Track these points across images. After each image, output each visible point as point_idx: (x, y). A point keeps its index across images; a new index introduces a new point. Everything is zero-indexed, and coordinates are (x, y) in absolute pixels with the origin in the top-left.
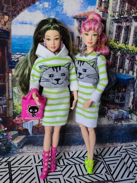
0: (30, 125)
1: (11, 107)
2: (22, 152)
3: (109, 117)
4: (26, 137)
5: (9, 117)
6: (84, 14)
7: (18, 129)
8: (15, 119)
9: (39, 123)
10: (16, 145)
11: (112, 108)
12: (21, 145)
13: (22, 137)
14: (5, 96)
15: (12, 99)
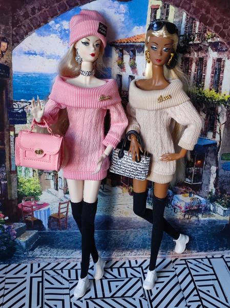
0: (45, 214)
1: (14, 184)
2: (33, 257)
3: (176, 207)
4: (40, 234)
5: (12, 200)
6: (126, 39)
7: (27, 219)
8: (21, 204)
9: (59, 211)
10: (24, 245)
11: (180, 192)
12: (32, 246)
13: (32, 233)
14: (5, 167)
15: (16, 172)
